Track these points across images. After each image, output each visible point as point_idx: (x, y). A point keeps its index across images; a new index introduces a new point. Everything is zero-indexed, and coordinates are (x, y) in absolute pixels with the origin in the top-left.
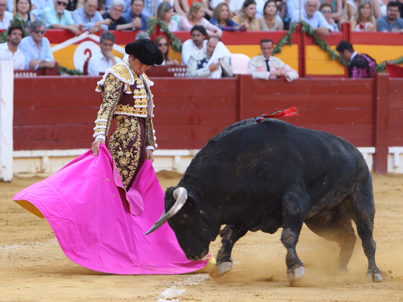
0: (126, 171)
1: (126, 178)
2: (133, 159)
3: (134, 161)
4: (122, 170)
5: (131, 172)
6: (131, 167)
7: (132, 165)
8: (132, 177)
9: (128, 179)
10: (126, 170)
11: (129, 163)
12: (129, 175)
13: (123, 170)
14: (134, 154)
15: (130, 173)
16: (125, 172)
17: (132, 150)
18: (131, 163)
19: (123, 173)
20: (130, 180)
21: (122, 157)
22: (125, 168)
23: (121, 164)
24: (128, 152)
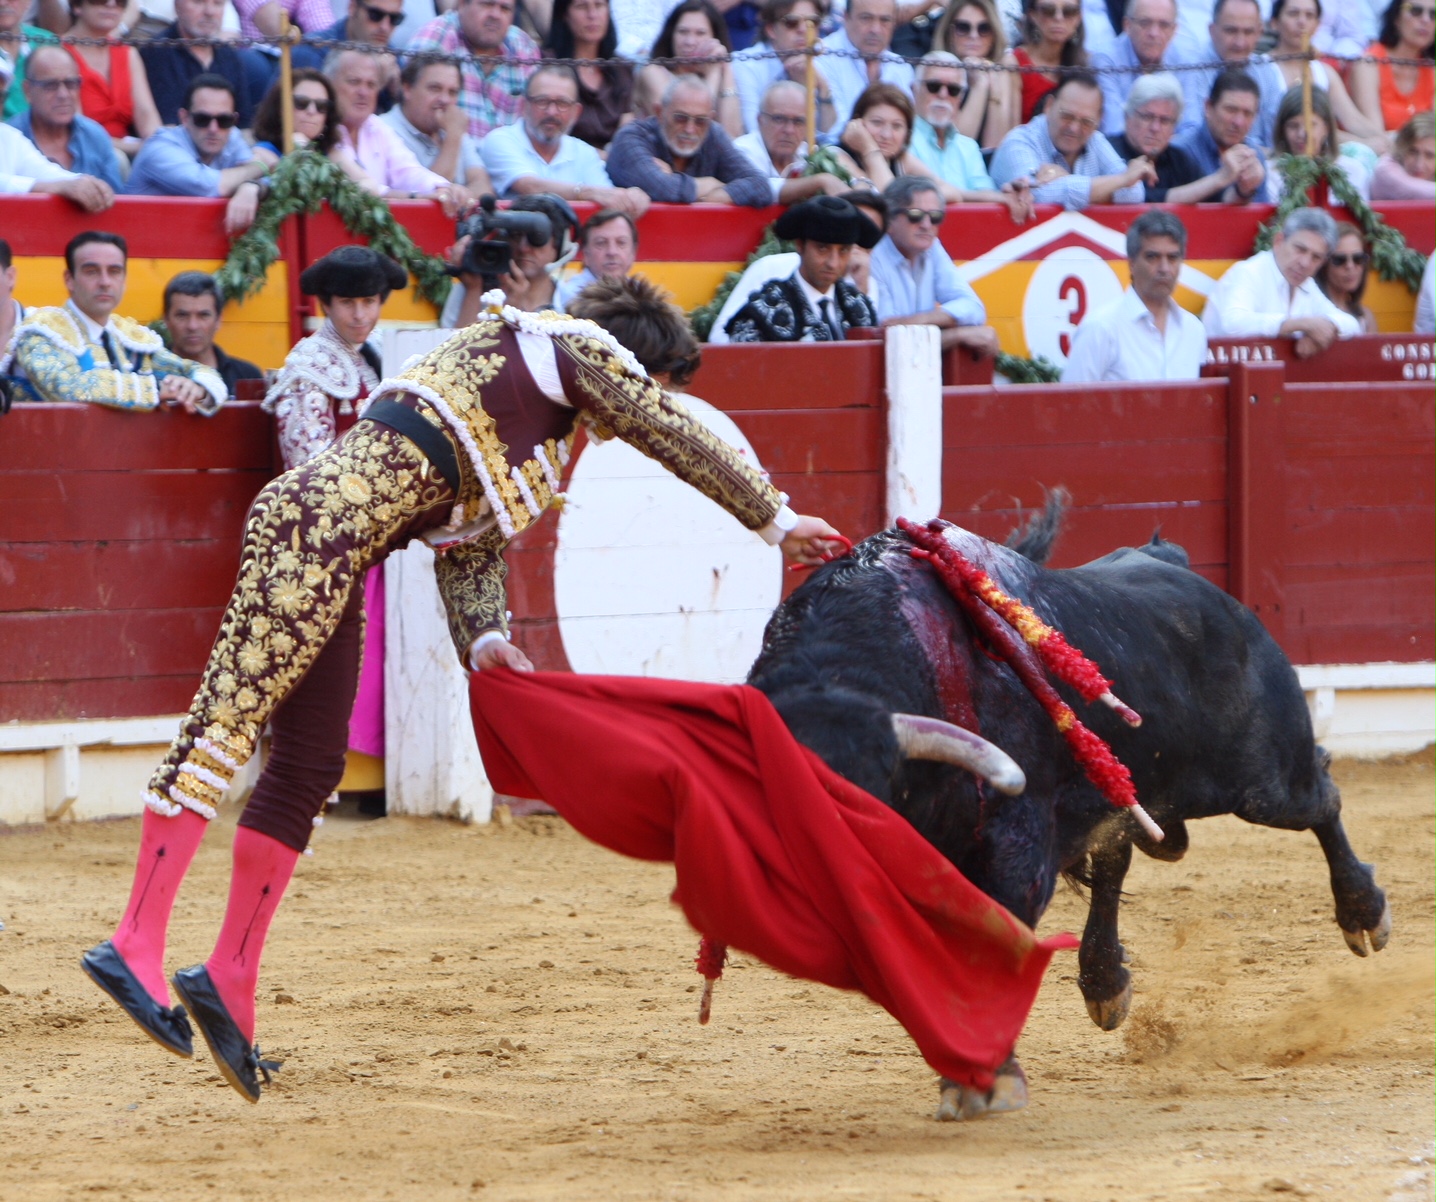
0: (288, 638)
1: (279, 665)
2: (326, 601)
3: (329, 608)
4: (273, 629)
5: (303, 648)
6: (309, 631)
7: (317, 624)
8: (301, 671)
9: (286, 671)
10: (287, 634)
11: (307, 607)
12: (295, 659)
13: (277, 631)
14: (337, 584)
15: (299, 653)
17: (333, 566)
18: (313, 611)
19: (274, 641)
20: (292, 681)
21: (289, 577)
22: (288, 623)
23: (273, 604)
24: (317, 568)
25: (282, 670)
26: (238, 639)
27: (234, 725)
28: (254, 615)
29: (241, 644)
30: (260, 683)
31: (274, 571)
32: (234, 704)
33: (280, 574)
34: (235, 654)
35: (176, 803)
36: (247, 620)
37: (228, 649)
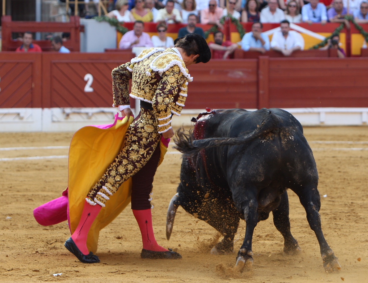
0: (132, 166)
1: (128, 172)
2: (144, 158)
3: (145, 160)
4: (128, 163)
5: (136, 169)
6: (138, 165)
7: (141, 163)
8: (134, 174)
9: (130, 174)
11: (139, 159)
12: (133, 171)
13: (129, 164)
14: (148, 153)
16: (130, 167)
17: (148, 149)
18: (141, 160)
19: (128, 166)
20: (131, 176)
21: (135, 151)
22: (133, 163)
23: (130, 157)
24: (143, 150)
25: (129, 174)
26: (118, 164)
27: (113, 184)
28: (124, 159)
29: (119, 165)
30: (123, 176)
31: (131, 149)
32: (114, 179)
33: (132, 150)
34: (117, 167)
35: (95, 202)
36: (122, 159)
37: (115, 165)
